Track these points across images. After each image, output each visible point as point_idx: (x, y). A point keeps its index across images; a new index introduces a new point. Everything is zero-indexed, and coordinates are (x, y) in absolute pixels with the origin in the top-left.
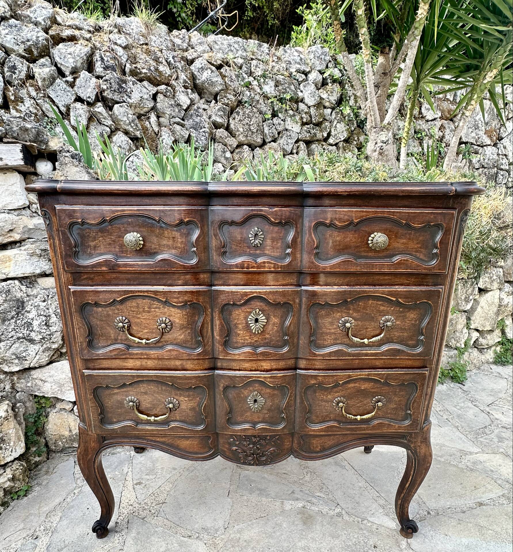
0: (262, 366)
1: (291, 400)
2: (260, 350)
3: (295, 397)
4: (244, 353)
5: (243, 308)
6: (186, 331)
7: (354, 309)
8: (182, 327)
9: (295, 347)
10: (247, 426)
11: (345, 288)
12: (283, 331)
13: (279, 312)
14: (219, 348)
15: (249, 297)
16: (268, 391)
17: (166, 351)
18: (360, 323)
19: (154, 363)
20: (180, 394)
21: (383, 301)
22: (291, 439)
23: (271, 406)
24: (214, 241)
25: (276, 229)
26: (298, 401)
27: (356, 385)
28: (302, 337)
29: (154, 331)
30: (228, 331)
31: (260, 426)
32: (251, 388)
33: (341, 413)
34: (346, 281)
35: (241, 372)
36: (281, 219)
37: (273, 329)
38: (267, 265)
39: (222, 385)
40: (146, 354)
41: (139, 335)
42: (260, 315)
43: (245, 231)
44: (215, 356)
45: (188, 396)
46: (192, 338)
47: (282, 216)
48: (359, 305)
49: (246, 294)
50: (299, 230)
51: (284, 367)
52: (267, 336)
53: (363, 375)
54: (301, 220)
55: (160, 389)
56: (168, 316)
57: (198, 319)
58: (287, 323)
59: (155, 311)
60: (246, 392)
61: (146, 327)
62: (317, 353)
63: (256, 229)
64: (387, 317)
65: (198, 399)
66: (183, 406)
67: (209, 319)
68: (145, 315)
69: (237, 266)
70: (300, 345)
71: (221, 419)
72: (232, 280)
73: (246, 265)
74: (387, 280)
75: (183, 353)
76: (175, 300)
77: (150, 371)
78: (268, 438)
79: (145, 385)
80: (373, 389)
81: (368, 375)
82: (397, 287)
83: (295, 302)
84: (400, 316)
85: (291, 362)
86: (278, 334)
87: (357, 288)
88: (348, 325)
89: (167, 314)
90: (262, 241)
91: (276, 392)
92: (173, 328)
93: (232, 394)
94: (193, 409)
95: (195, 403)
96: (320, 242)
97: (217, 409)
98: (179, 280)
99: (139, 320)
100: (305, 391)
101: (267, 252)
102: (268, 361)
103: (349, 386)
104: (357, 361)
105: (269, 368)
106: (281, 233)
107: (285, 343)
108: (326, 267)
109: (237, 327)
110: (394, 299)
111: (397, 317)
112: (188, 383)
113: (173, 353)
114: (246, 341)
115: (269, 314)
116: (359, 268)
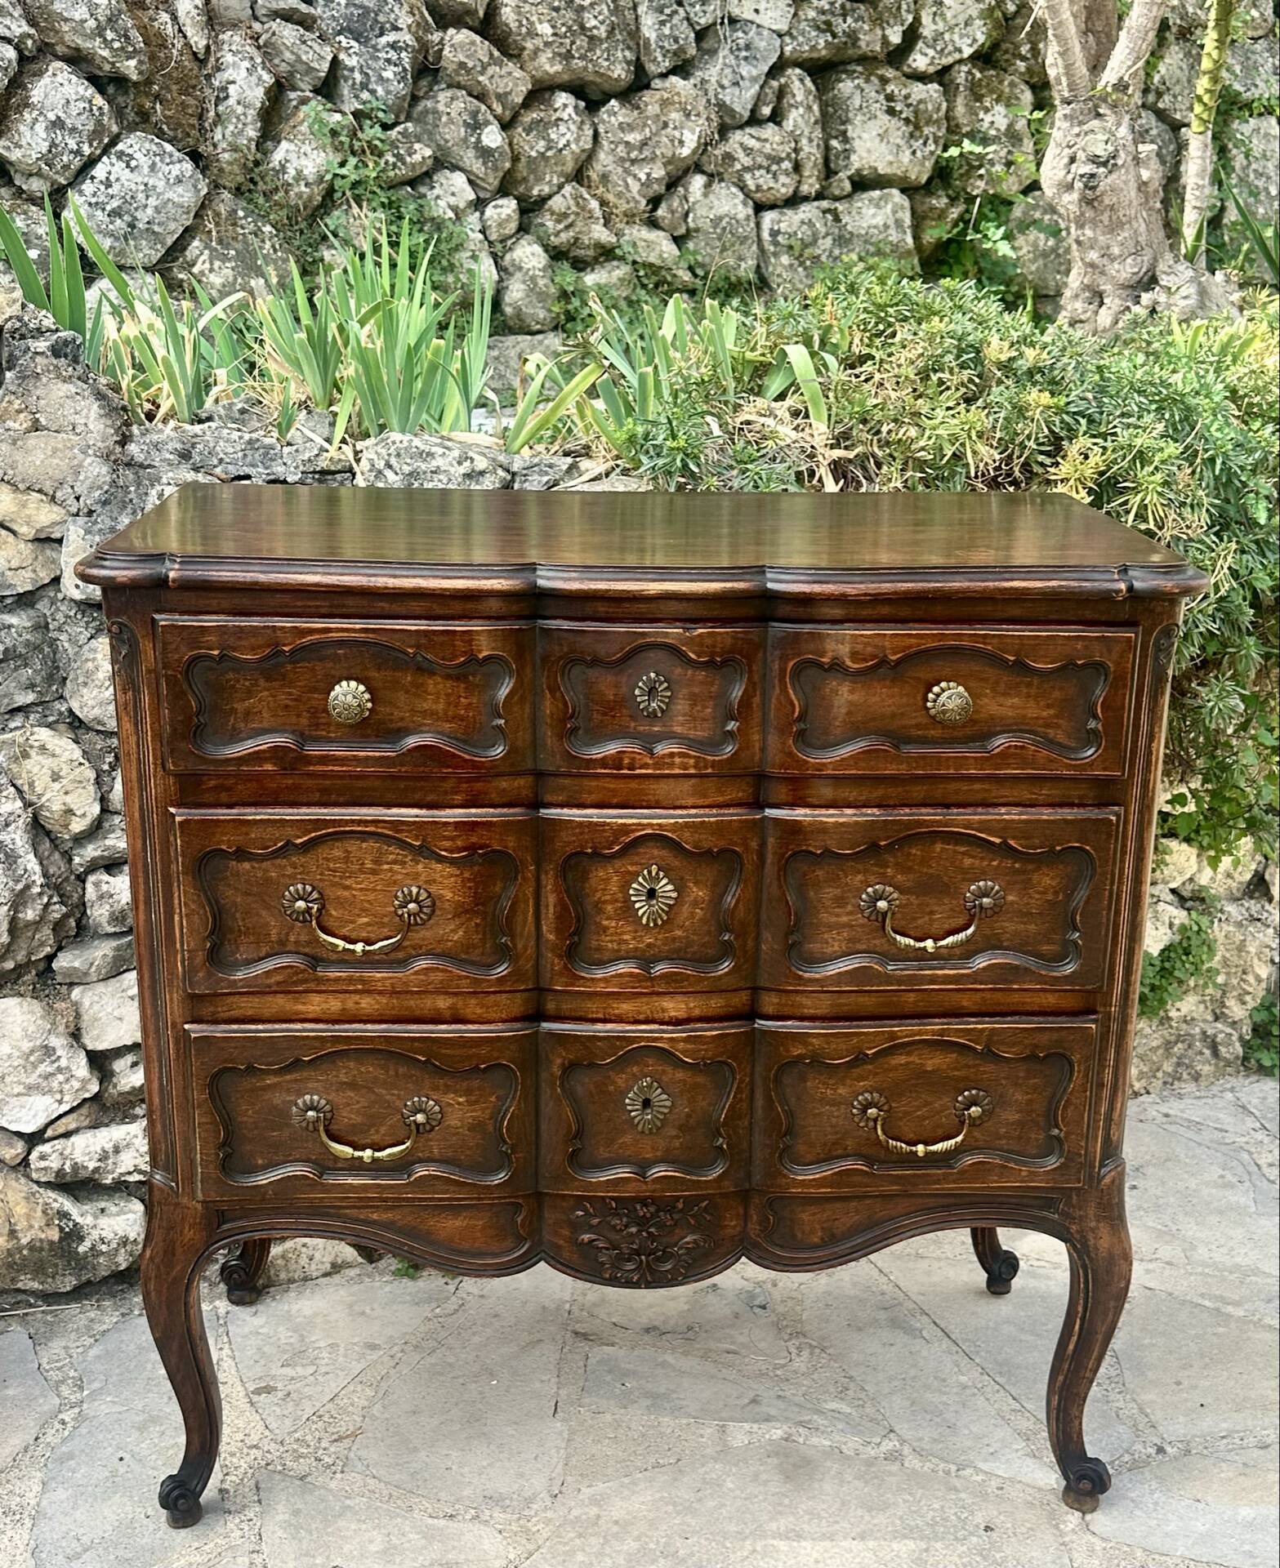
0: (664, 1010)
1: (741, 1100)
2: (661, 968)
3: (752, 1091)
4: (620, 975)
5: (618, 863)
6: (470, 919)
7: (897, 864)
8: (461, 912)
9: (750, 962)
10: (622, 1172)
11: (873, 815)
12: (721, 920)
13: (709, 873)
14: (553, 964)
15: (633, 836)
16: (680, 1075)
17: (416, 973)
18: (913, 898)
19: (378, 1002)
20: (446, 1086)
21: (969, 844)
22: (741, 1211)
23: (689, 1116)
24: (548, 703)
25: (701, 675)
26: (760, 1102)
27: (911, 1059)
28: (766, 935)
29: (386, 920)
30: (578, 921)
31: (658, 1172)
32: (635, 1069)
33: (873, 1136)
34: (875, 795)
35: (609, 1026)
36: (713, 654)
37: (693, 915)
38: (677, 760)
39: (559, 1061)
40: (362, 980)
41: (344, 931)
42: (659, 880)
43: (624, 680)
44: (542, 985)
45: (468, 1092)
46: (483, 940)
47: (714, 646)
48: (909, 854)
49: (625, 829)
50: (756, 678)
51: (721, 1011)
52: (679, 933)
53: (926, 1033)
54: (760, 655)
55: (392, 1073)
56: (426, 882)
57: (504, 888)
58: (730, 900)
59: (391, 870)
60: (621, 1080)
61: (363, 910)
62: (807, 975)
63: (653, 675)
64: (981, 883)
65: (493, 1099)
66: (453, 1121)
67: (529, 891)
68: (366, 881)
69: (604, 762)
70: (763, 956)
71: (552, 1155)
72: (590, 793)
73: (626, 761)
74: (978, 791)
75: (460, 978)
76: (447, 844)
77: (369, 1027)
78: (680, 1205)
79: (352, 1064)
80: (956, 1069)
81: (942, 1033)
82: (1003, 810)
83: (747, 848)
84: (1015, 883)
85: (741, 999)
86: (706, 928)
87: (904, 814)
88: (882, 904)
89: (423, 878)
90: (667, 704)
91: (700, 1079)
92: (438, 912)
93: (584, 1083)
94: (476, 1127)
95: (483, 1110)
96: (807, 706)
97: (544, 1127)
98: (456, 793)
99: (346, 893)
100: (776, 1076)
101: (678, 729)
102: (679, 998)
103: (893, 1062)
104: (912, 997)
105: (681, 1014)
106: (712, 684)
107: (726, 951)
108: (824, 765)
109: (600, 911)
110: (998, 841)
111: (1008, 883)
112: (469, 1057)
113: (432, 976)
114: (624, 947)
115: (682, 878)
116: (904, 766)
